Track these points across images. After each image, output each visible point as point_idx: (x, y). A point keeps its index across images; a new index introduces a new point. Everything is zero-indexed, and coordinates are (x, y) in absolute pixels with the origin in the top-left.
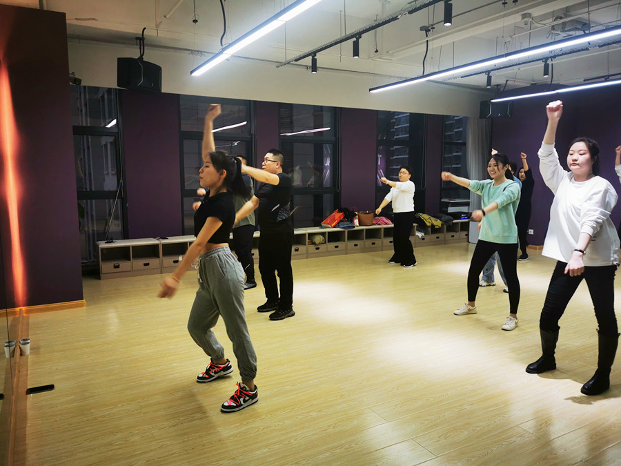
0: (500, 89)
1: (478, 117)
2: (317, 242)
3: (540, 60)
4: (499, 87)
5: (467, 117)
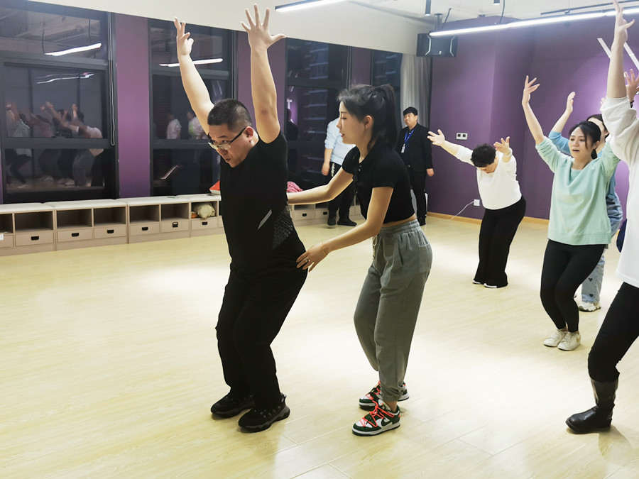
0: (441, 20)
1: (415, 54)
2: (204, 215)
4: (440, 16)
5: (401, 54)
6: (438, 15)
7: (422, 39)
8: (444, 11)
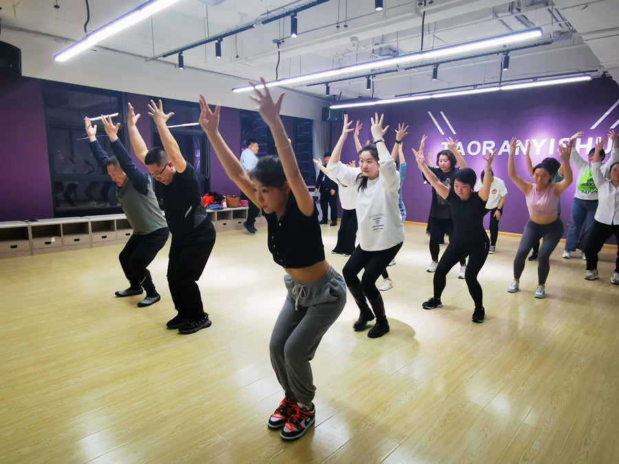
0: (336, 98)
1: (321, 119)
3: (364, 76)
5: (312, 120)
6: (334, 96)
7: (325, 111)
8: (337, 93)
